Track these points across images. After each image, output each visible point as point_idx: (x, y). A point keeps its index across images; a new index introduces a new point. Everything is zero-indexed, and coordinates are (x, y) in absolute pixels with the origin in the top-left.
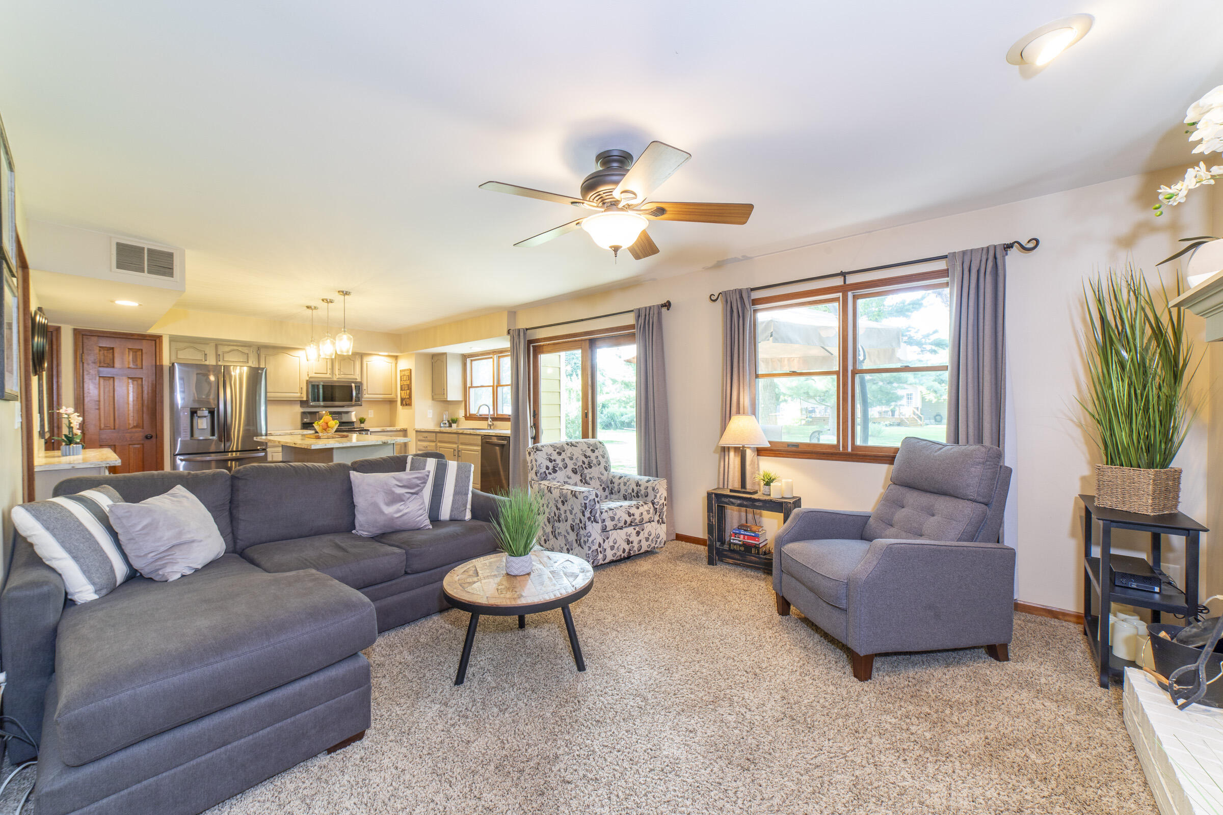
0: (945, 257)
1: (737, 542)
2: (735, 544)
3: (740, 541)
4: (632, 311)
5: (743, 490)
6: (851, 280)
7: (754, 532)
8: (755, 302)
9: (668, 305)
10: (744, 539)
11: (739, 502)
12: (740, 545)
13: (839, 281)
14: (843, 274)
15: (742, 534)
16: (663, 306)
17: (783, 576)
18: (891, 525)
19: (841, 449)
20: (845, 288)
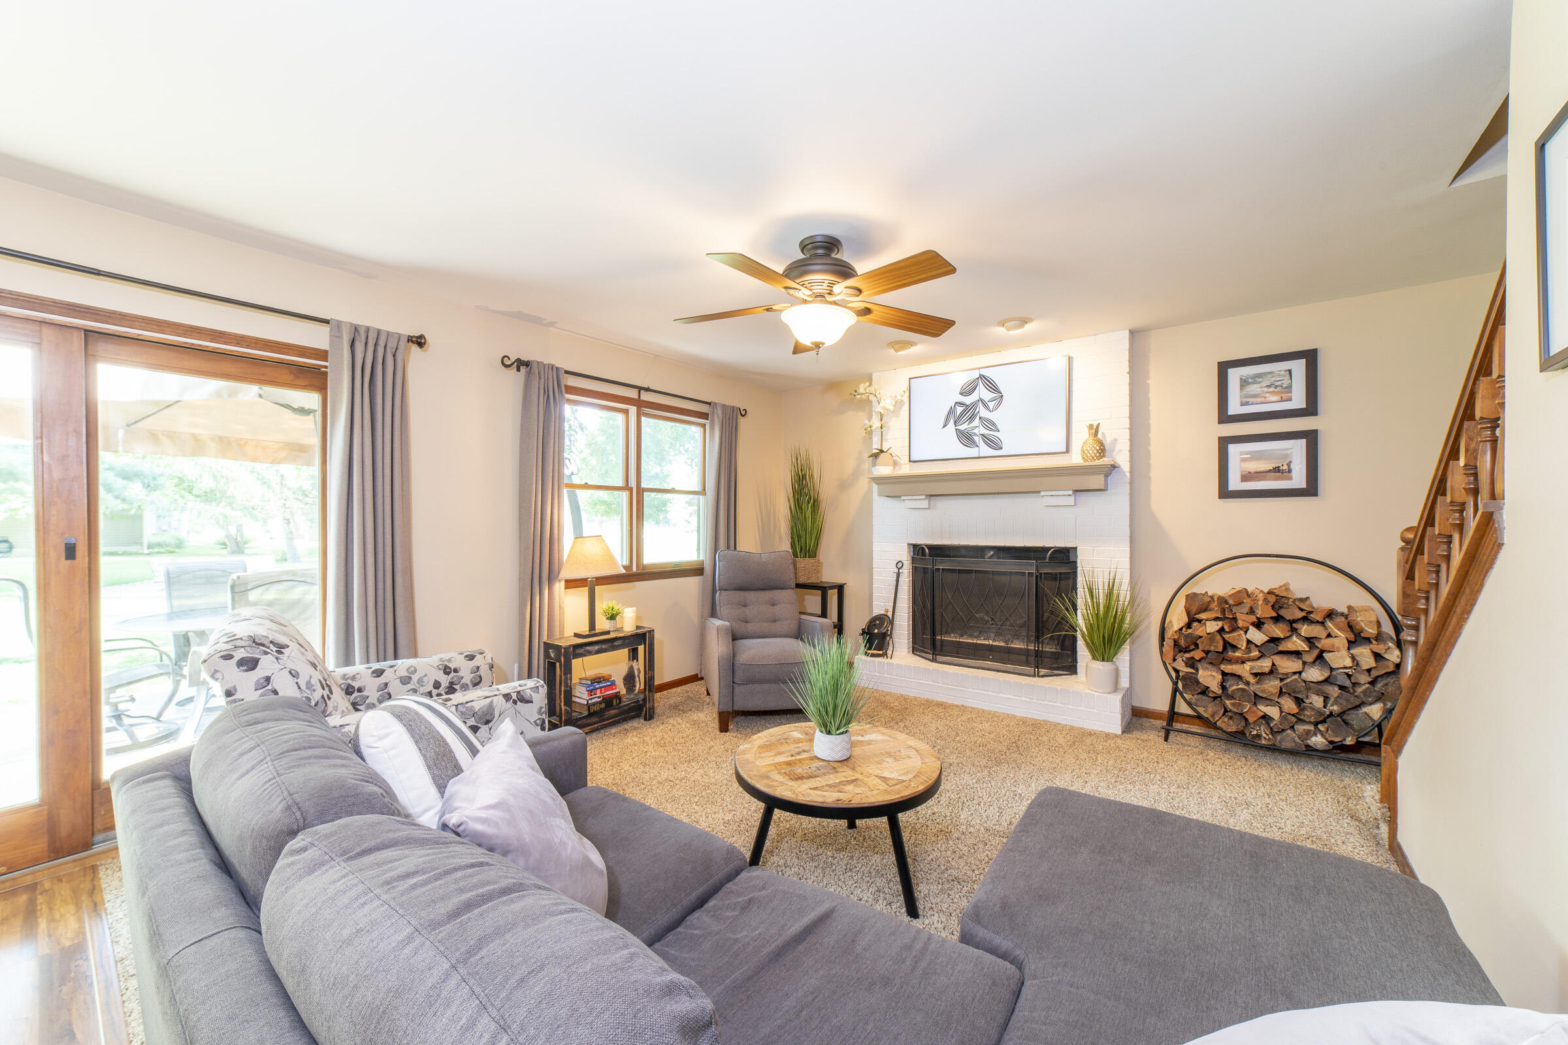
0: (709, 404)
1: (596, 700)
2: (594, 704)
3: (599, 697)
4: (327, 322)
5: (593, 632)
6: (645, 396)
8: (570, 390)
9: (420, 342)
10: (601, 693)
11: (597, 648)
12: (600, 703)
13: (633, 394)
14: (640, 389)
15: (597, 689)
16: (411, 339)
17: (738, 689)
18: (747, 622)
19: (634, 569)
20: (639, 404)
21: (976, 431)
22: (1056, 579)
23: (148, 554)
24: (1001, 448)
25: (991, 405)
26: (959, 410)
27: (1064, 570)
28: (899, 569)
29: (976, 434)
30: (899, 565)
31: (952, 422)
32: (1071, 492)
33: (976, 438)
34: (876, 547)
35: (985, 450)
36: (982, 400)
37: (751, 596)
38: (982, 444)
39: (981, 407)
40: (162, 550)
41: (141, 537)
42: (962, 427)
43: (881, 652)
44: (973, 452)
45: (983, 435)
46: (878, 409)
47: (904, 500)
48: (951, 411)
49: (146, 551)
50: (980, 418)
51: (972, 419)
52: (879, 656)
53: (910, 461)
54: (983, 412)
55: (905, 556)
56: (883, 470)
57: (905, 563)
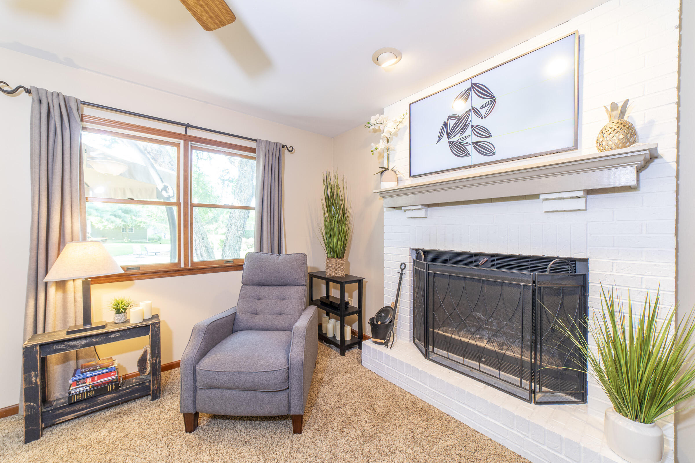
0: (255, 140)
2: (80, 392)
3: (87, 386)
5: (87, 327)
6: (192, 132)
7: (107, 367)
11: (84, 342)
12: (88, 391)
13: (181, 130)
14: (186, 126)
15: (89, 377)
17: (199, 393)
18: (256, 314)
19: (183, 266)
20: (186, 138)
21: (468, 140)
22: (558, 294)
23: (148, 243)
24: (494, 154)
25: (483, 112)
26: (452, 122)
27: (570, 284)
28: (402, 270)
29: (468, 144)
30: (403, 266)
31: (445, 136)
32: (581, 194)
33: (468, 148)
34: (386, 250)
35: (477, 157)
36: (474, 109)
37: (265, 291)
38: (474, 153)
39: (473, 116)
40: (153, 241)
41: (146, 237)
42: (454, 139)
43: (383, 341)
44: (465, 161)
45: (475, 143)
46: (385, 134)
47: (405, 211)
48: (445, 125)
49: (147, 242)
50: (472, 126)
51: (463, 130)
52: (382, 344)
53: (410, 176)
54: (475, 120)
55: (408, 259)
56: (388, 185)
57: (407, 264)
